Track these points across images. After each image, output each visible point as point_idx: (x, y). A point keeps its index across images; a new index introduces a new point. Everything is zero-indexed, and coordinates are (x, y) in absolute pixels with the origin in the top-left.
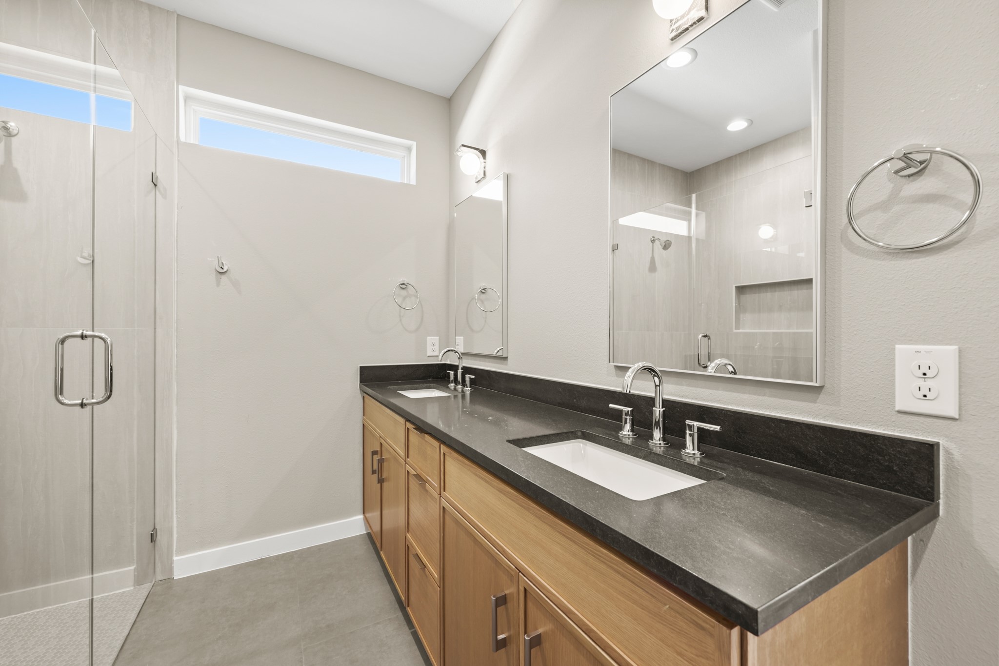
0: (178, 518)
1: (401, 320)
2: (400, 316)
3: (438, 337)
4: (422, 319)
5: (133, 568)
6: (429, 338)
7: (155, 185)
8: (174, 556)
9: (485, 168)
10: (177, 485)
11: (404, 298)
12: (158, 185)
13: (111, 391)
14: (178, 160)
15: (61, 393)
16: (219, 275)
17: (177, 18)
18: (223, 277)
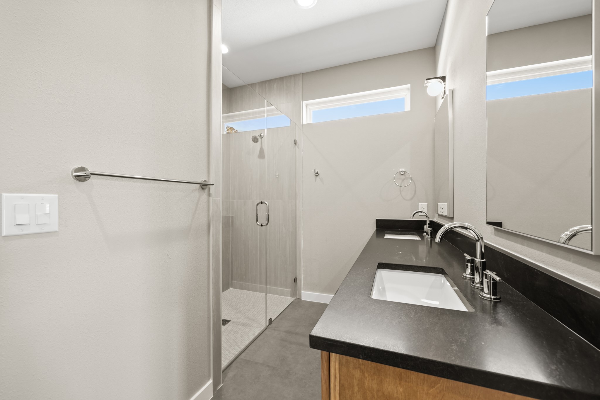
0: (303, 276)
1: (401, 193)
2: (400, 191)
3: (427, 204)
4: (415, 191)
5: (290, 290)
6: (420, 204)
7: (296, 144)
8: (302, 290)
9: (445, 88)
10: (303, 263)
11: (403, 180)
12: (297, 144)
13: (268, 222)
14: (303, 132)
15: (258, 221)
16: (316, 177)
17: (302, 75)
18: (317, 177)
